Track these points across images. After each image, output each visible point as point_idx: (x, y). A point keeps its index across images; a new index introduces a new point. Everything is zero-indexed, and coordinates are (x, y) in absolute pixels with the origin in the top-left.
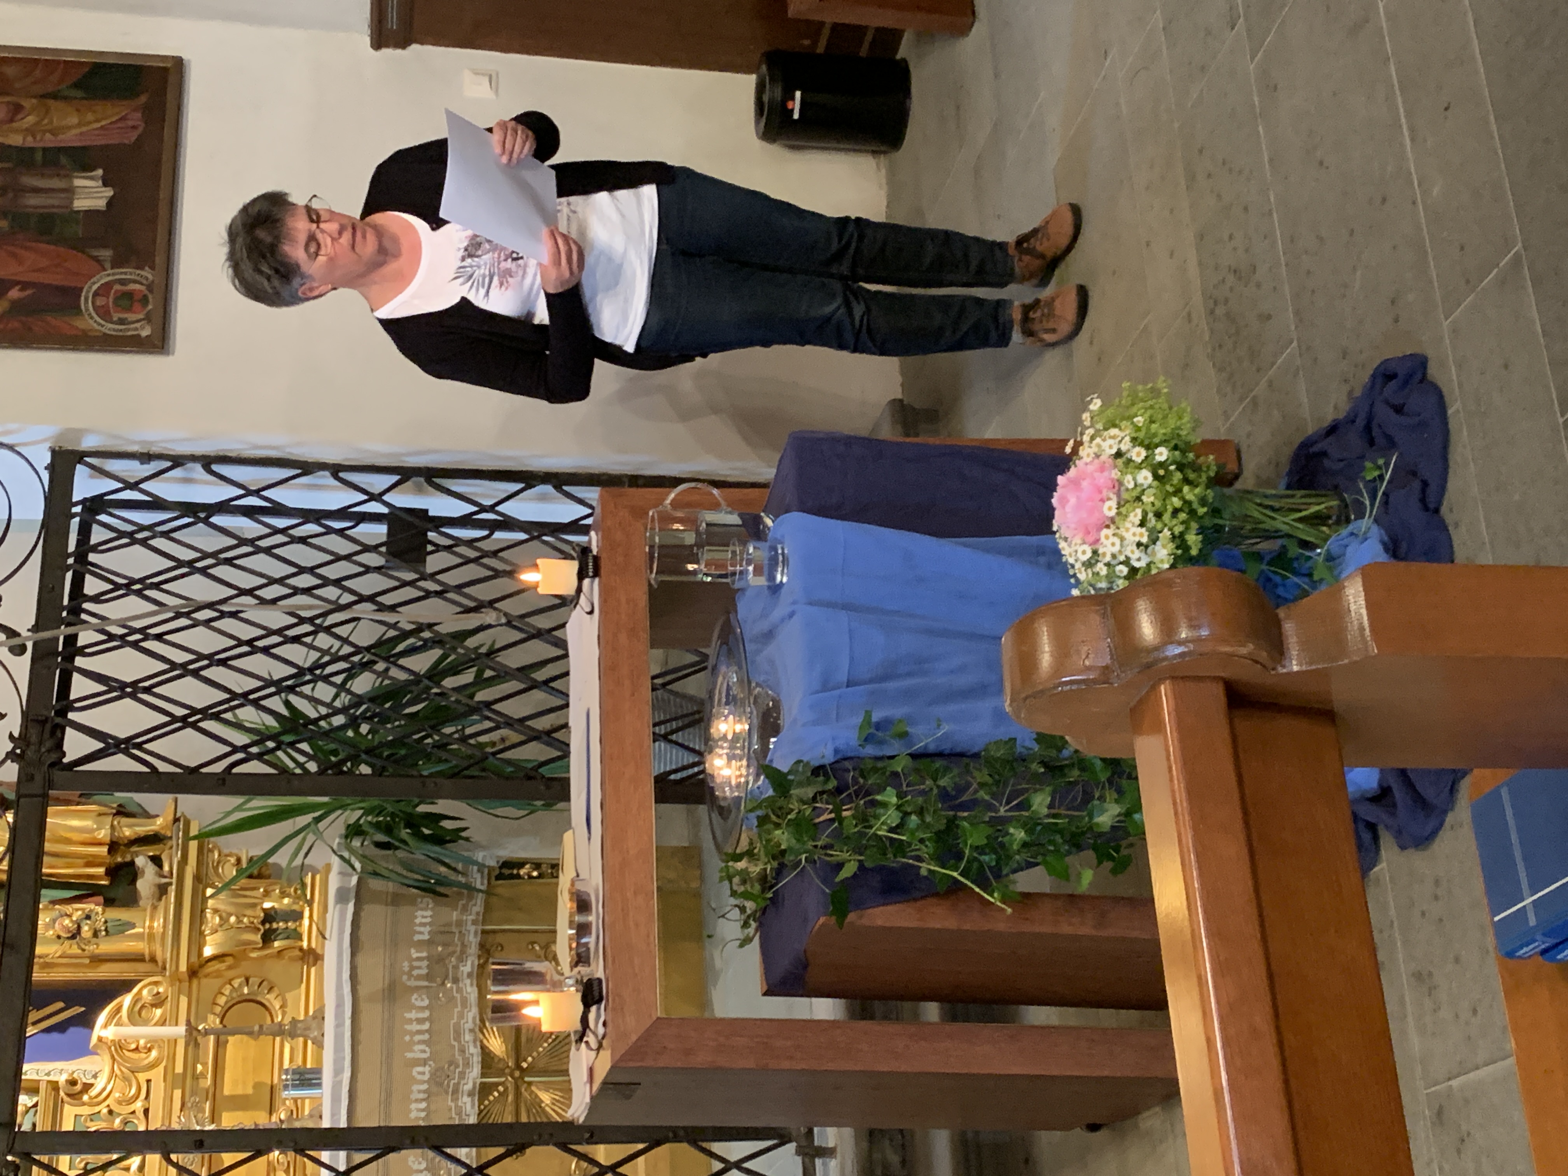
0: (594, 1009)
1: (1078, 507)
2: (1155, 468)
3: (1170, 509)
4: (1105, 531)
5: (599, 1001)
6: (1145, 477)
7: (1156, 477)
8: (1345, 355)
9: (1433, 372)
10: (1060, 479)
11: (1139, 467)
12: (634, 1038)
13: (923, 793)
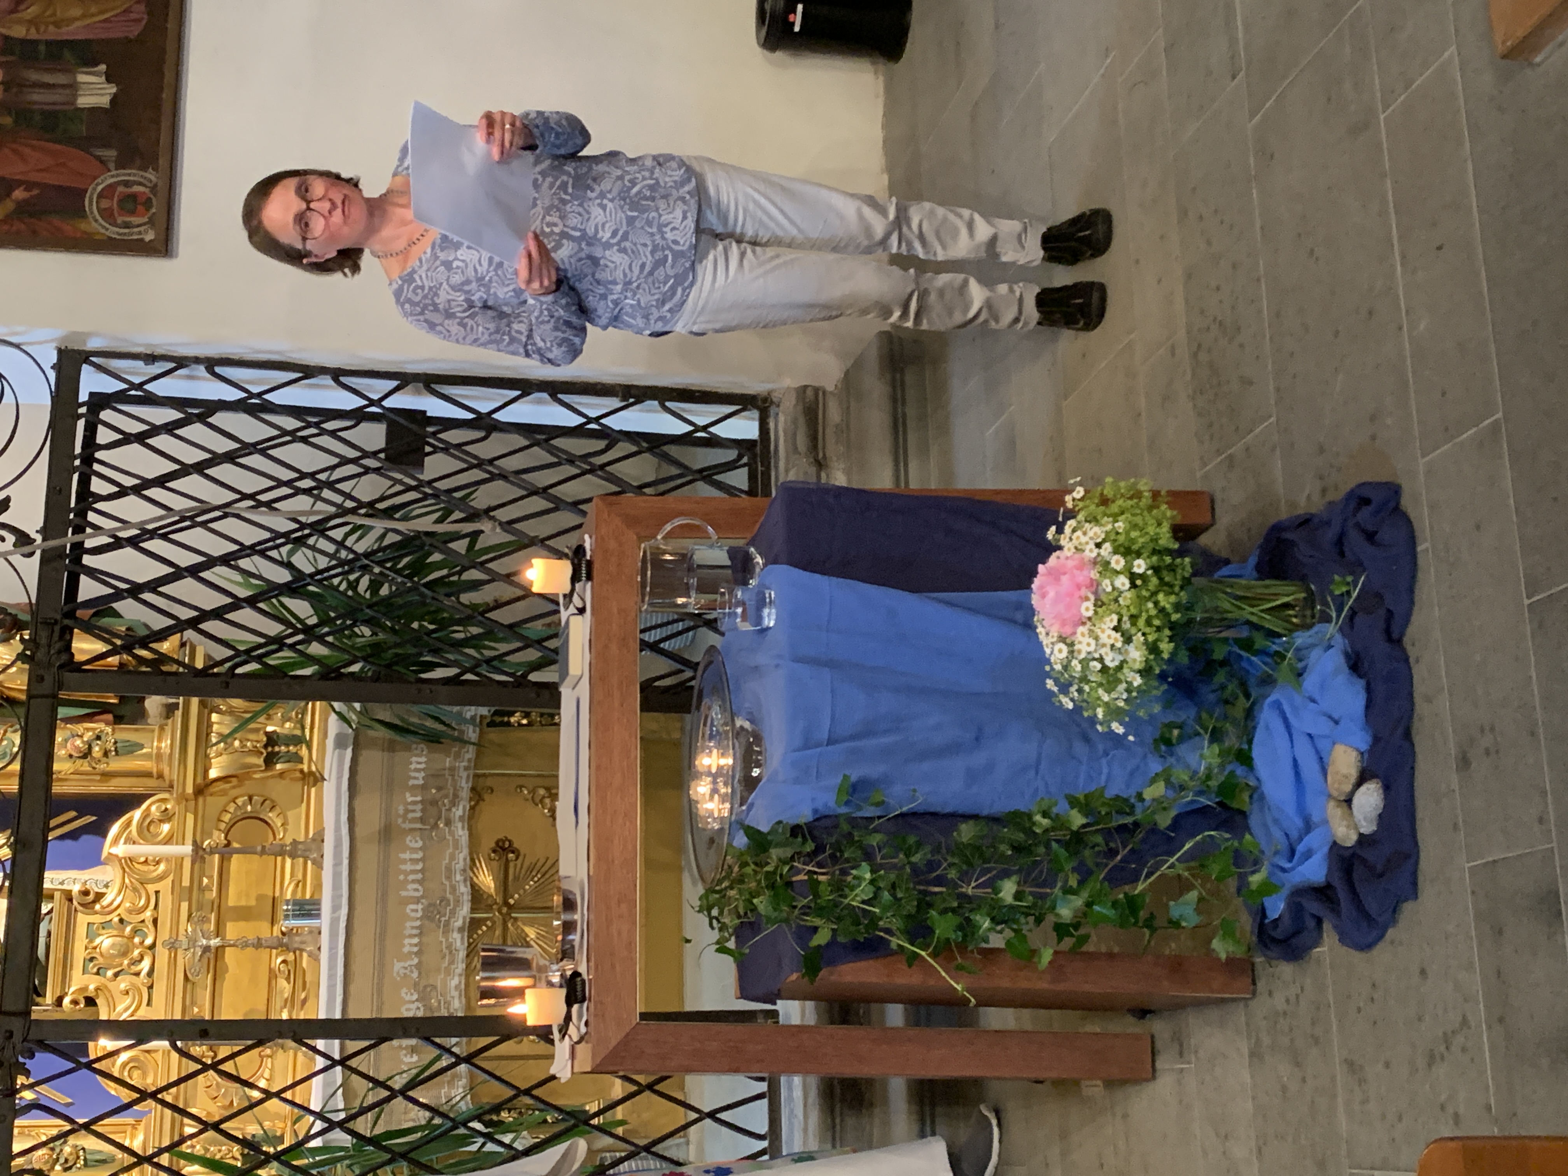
0: (575, 1007)
1: (1057, 600)
2: (1133, 577)
3: (1144, 616)
4: (1081, 629)
5: (583, 1000)
6: (1122, 582)
7: (1133, 585)
8: (1322, 450)
9: (1406, 503)
10: (1041, 568)
11: (1118, 573)
12: (614, 1043)
13: (894, 867)
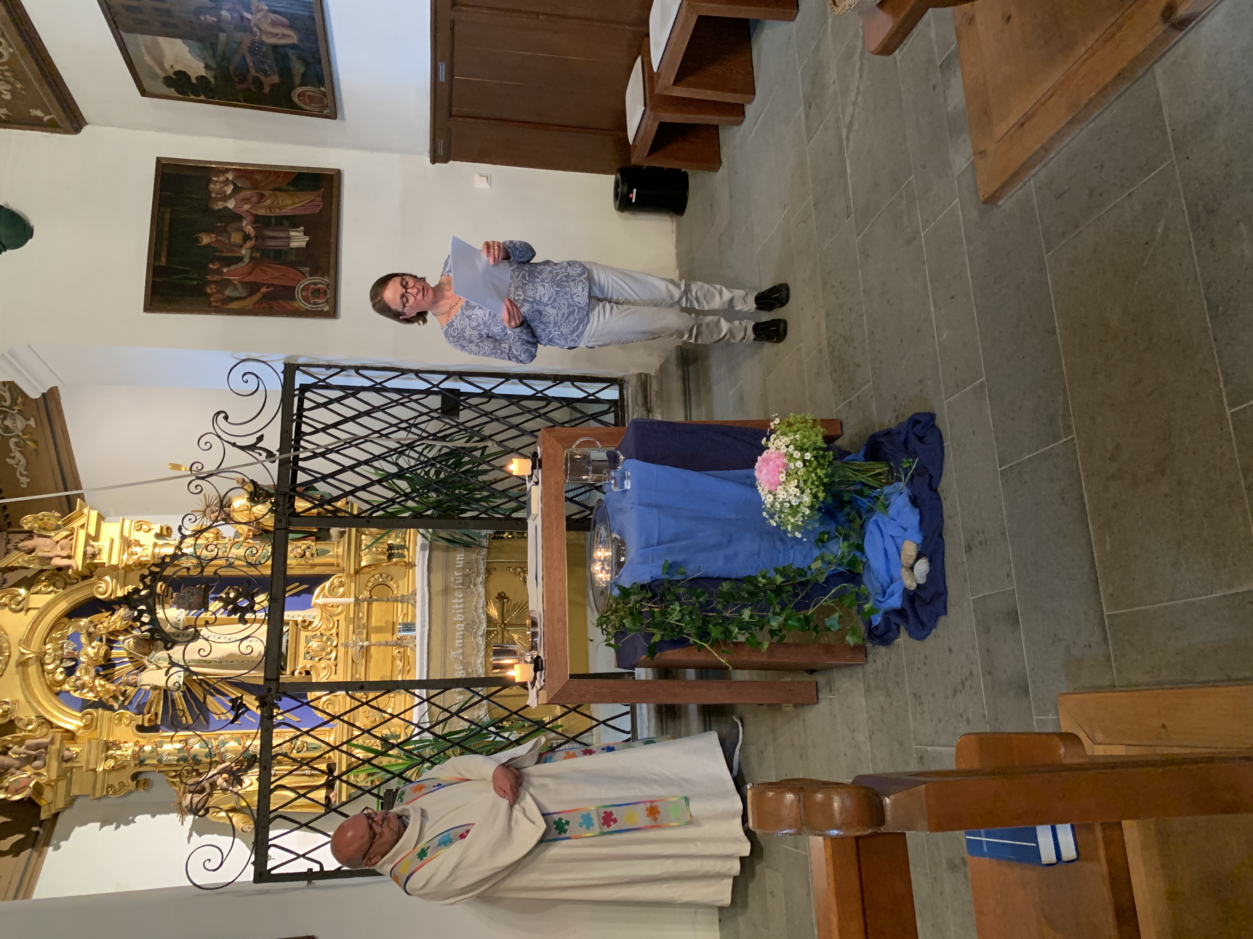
0: (538, 673)
1: (768, 473)
2: (804, 461)
3: (810, 480)
4: (779, 487)
5: (542, 669)
6: (799, 464)
7: (805, 465)
8: (895, 398)
9: (938, 422)
10: (759, 458)
11: (797, 460)
12: (557, 690)
13: (691, 604)
